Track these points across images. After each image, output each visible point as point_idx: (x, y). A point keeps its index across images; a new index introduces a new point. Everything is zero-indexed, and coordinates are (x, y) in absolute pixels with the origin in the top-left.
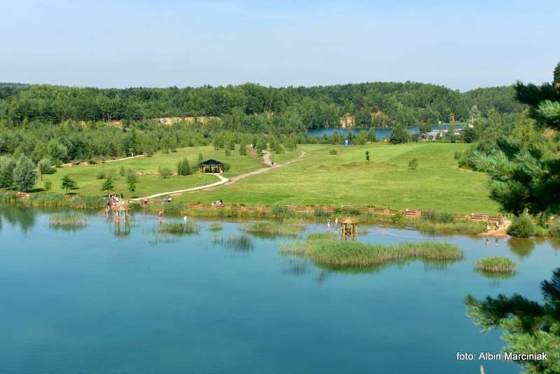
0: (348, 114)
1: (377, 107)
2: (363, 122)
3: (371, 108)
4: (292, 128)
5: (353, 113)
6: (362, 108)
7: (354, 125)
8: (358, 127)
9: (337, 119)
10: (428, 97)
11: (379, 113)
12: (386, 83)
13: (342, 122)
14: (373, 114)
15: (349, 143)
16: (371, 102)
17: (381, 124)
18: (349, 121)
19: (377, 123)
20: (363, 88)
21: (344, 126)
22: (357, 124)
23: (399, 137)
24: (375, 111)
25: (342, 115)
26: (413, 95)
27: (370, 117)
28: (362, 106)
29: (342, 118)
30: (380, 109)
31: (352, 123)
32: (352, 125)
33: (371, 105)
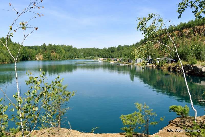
0: (40, 54)
5: (42, 53)
7: (43, 58)
8: (45, 60)
9: (34, 56)
13: (37, 57)
14: (52, 54)
17: (56, 58)
18: (40, 57)
21: (38, 59)
22: (45, 58)
24: (52, 52)
27: (50, 55)
28: (46, 50)
29: (37, 55)
30: (55, 52)
31: (42, 58)
32: (42, 59)
33: (50, 50)
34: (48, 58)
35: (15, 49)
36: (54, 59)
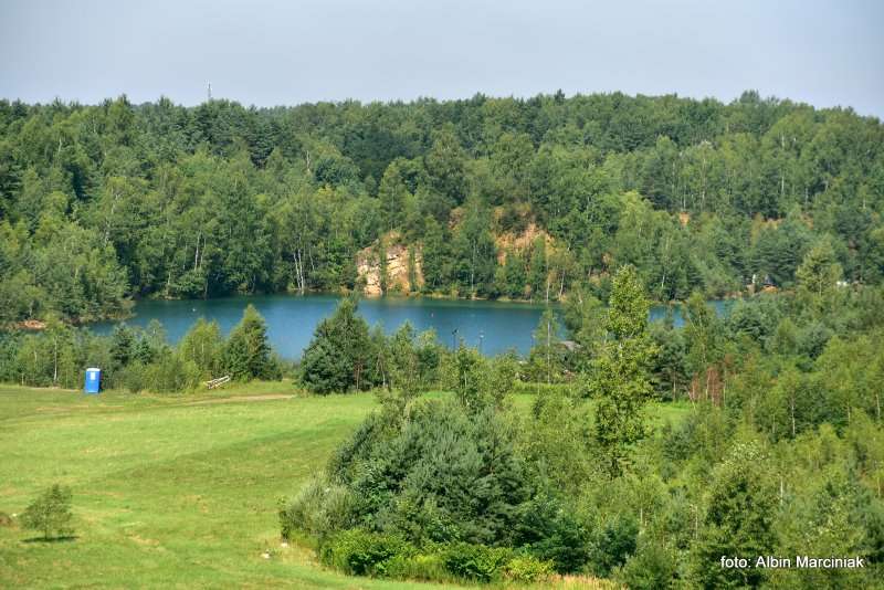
0: (395, 234)
1: (523, 208)
2: (454, 276)
3: (499, 211)
4: (39, 293)
5: (415, 232)
6: (456, 211)
7: (421, 281)
8: (438, 295)
9: (341, 255)
10: (797, 169)
11: (532, 234)
12: (641, 101)
13: (363, 268)
14: (503, 242)
15: (103, 383)
16: (502, 184)
17: (537, 287)
18: (397, 267)
19: (520, 281)
20: (468, 117)
21: (373, 289)
22: (434, 283)
23: (344, 362)
24: (512, 224)
25: (365, 237)
26: (738, 160)
27: (489, 252)
28: (460, 203)
29: (367, 251)
30: (539, 219)
31: (411, 275)
32: (407, 286)
33: (497, 199)
34: (462, 276)
35: (152, 205)
36: (515, 295)
